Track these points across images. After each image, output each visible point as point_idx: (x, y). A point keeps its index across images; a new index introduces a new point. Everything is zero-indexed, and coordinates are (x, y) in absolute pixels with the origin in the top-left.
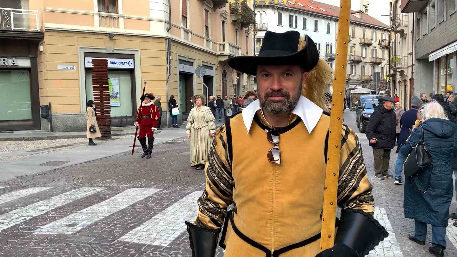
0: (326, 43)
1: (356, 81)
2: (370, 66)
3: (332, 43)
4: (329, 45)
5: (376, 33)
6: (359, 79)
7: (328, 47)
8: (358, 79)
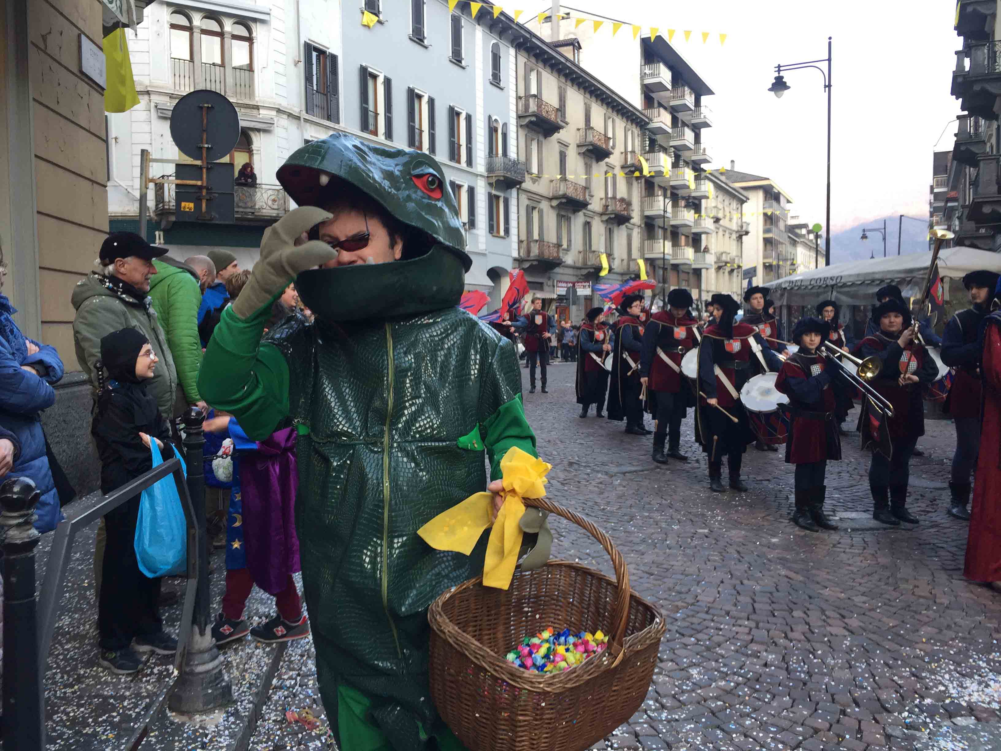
0: (490, 117)
1: (570, 271)
2: (601, 223)
3: (505, 125)
4: (496, 130)
5: (613, 121)
6: (579, 264)
7: (494, 134)
8: (577, 265)
